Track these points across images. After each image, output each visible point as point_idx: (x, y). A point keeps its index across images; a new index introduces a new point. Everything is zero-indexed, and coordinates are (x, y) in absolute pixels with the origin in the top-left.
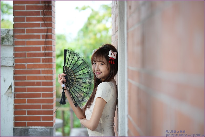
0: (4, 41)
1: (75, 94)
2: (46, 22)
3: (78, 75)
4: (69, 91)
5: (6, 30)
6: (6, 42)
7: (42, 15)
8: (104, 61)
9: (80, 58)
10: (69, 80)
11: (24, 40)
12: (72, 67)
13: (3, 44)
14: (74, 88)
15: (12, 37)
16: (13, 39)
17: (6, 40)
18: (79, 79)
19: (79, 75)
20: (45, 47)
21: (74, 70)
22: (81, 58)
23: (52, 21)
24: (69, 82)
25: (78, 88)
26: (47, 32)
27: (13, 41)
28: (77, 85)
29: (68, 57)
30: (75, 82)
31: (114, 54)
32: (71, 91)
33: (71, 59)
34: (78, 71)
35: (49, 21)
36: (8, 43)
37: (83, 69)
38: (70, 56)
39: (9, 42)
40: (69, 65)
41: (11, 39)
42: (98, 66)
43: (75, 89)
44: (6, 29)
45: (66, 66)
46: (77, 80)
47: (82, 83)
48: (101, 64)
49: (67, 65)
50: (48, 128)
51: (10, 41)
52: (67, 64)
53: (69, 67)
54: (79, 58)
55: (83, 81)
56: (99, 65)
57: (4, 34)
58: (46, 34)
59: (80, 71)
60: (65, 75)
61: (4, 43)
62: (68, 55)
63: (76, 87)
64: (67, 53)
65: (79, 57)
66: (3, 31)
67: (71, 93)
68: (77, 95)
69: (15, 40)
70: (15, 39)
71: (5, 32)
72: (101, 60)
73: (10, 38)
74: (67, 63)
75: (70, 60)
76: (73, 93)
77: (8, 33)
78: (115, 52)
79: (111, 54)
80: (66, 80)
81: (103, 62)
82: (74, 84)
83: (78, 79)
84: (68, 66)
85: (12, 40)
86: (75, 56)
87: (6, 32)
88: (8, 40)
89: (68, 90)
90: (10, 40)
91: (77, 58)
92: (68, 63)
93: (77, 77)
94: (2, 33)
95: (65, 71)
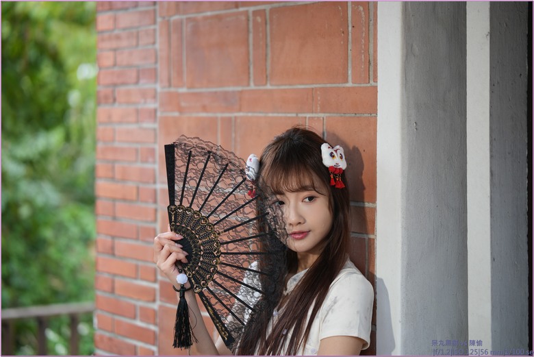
1: (224, 302)
3: (228, 230)
4: (201, 294)
9: (230, 166)
10: (196, 254)
12: (202, 203)
14: (218, 280)
18: (231, 246)
19: (232, 228)
21: (212, 213)
22: (234, 165)
24: (195, 259)
25: (233, 279)
28: (228, 269)
29: (183, 170)
30: (219, 257)
31: (339, 155)
32: (206, 293)
33: (193, 176)
34: (227, 216)
37: (243, 206)
38: (191, 166)
40: (190, 199)
42: (296, 208)
43: (220, 282)
45: (177, 203)
46: (228, 249)
47: (245, 256)
48: (307, 200)
49: (181, 201)
52: (179, 198)
53: (191, 204)
54: (225, 168)
55: (247, 249)
56: (300, 203)
59: (235, 214)
60: (178, 237)
62: (180, 164)
63: (225, 276)
64: (177, 158)
65: (225, 163)
67: (207, 300)
68: (229, 303)
72: (307, 182)
74: (180, 193)
75: (192, 179)
76: (213, 301)
79: (332, 155)
80: (186, 254)
81: (314, 188)
82: (215, 267)
83: (227, 243)
84: (186, 204)
86: (209, 164)
89: (198, 290)
91: (218, 167)
92: (185, 193)
93: (224, 238)
95: (176, 222)
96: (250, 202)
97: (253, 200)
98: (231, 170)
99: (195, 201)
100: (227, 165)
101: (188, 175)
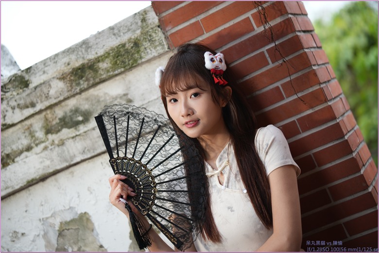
0: (142, 49)
3: (158, 166)
4: (149, 216)
5: (137, 17)
6: (148, 50)
9: (146, 119)
10: (138, 189)
11: (193, 21)
12: (133, 151)
13: (143, 60)
15: (157, 28)
16: (164, 33)
17: (146, 44)
18: (162, 177)
19: (160, 164)
21: (142, 157)
22: (149, 117)
25: (170, 201)
27: (166, 38)
28: (165, 194)
29: (113, 131)
30: (155, 187)
32: (152, 215)
33: (121, 133)
34: (154, 156)
36: (154, 50)
37: (164, 146)
38: (117, 127)
39: (155, 48)
40: (124, 150)
41: (159, 36)
43: (160, 205)
44: (136, 14)
45: (115, 156)
46: (161, 180)
47: (175, 182)
48: (193, 96)
49: (118, 154)
51: (157, 43)
52: (116, 152)
53: (126, 154)
54: (143, 122)
55: (175, 177)
57: (134, 31)
59: (159, 153)
61: (143, 54)
62: (109, 126)
63: (164, 199)
64: (106, 123)
65: (141, 117)
66: (129, 24)
67: (153, 218)
69: (169, 33)
70: (167, 29)
71: (137, 23)
73: (154, 35)
74: (115, 148)
75: (121, 136)
76: (159, 219)
77: (144, 24)
79: (212, 60)
81: (197, 86)
82: (154, 194)
83: (159, 175)
84: (122, 155)
85: (163, 36)
86: (131, 122)
87: (140, 23)
88: (151, 41)
89: (145, 213)
90: (157, 38)
91: (137, 122)
92: (117, 146)
94: (129, 30)
95: (118, 170)
96: (168, 141)
97: (170, 139)
98: (147, 122)
99: (128, 151)
100: (144, 119)
101: (118, 134)
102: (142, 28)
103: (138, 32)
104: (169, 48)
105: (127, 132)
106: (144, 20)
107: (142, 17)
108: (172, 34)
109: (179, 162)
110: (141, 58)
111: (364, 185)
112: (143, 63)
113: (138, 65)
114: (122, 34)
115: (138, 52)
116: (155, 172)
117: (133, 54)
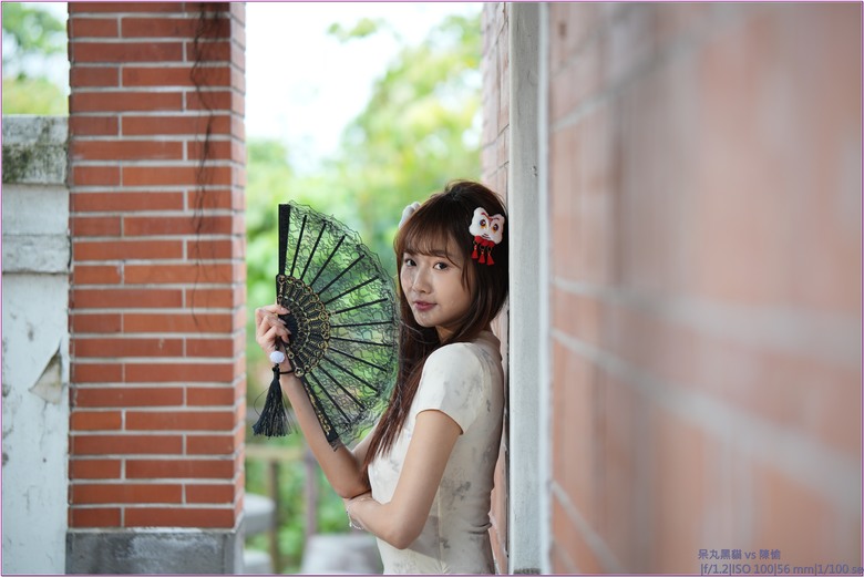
0: (30, 166)
1: (329, 392)
2: (203, 89)
3: (340, 312)
5: (40, 122)
6: (38, 172)
7: (189, 59)
8: (449, 251)
9: (347, 240)
10: (302, 334)
11: (112, 163)
12: (314, 276)
13: (25, 181)
14: (324, 366)
15: (61, 150)
16: (68, 161)
17: (38, 163)
18: (342, 330)
19: (344, 311)
20: (197, 192)
21: (324, 290)
22: (351, 239)
23: (233, 83)
24: (300, 340)
25: (341, 368)
26: (209, 132)
27: (68, 168)
28: (336, 355)
29: (297, 235)
30: (327, 341)
31: (492, 225)
32: (309, 379)
33: (307, 244)
34: (340, 296)
35: (218, 83)
36: (44, 174)
37: (358, 287)
38: (305, 233)
39: (49, 172)
40: (302, 270)
41: (60, 160)
42: (425, 274)
43: (326, 369)
44: (39, 118)
45: (287, 273)
46: (337, 334)
47: (356, 344)
48: (438, 266)
49: (292, 271)
50: (213, 536)
51: (53, 169)
52: (290, 267)
53: (302, 277)
54: (341, 241)
55: (360, 337)
56: (431, 270)
57: (27, 138)
58: (202, 138)
59: (349, 295)
60: (284, 311)
61: (28, 174)
62: (294, 227)
63: (333, 363)
64: (291, 220)
65: (340, 235)
66: (24, 126)
67: (309, 386)
68: (335, 394)
69: (74, 164)
70: (75, 158)
71: (35, 130)
72: (439, 246)
73: (54, 156)
74: (291, 262)
75: (306, 247)
76: (317, 389)
77: (45, 136)
78: (499, 216)
79: (482, 223)
80: (289, 332)
81: (447, 255)
82: (322, 350)
83: (339, 326)
84: (297, 275)
85: (64, 164)
86: (325, 234)
87: (39, 131)
88: (48, 164)
90: (55, 163)
91: (332, 238)
92: (295, 259)
94: (21, 133)
95: (283, 294)
96: (367, 283)
97: (370, 281)
98: (348, 244)
99: (307, 273)
100: (343, 237)
101: (302, 243)
102: (40, 139)
103: (33, 141)
104: (66, 181)
105: (316, 246)
106: (46, 130)
107: (45, 125)
108: (78, 168)
109: (371, 318)
110: (23, 176)
111: (230, 448)
112: (22, 184)
113: (17, 184)
114: (9, 133)
115: (23, 168)
116: (335, 320)
117: (15, 167)
